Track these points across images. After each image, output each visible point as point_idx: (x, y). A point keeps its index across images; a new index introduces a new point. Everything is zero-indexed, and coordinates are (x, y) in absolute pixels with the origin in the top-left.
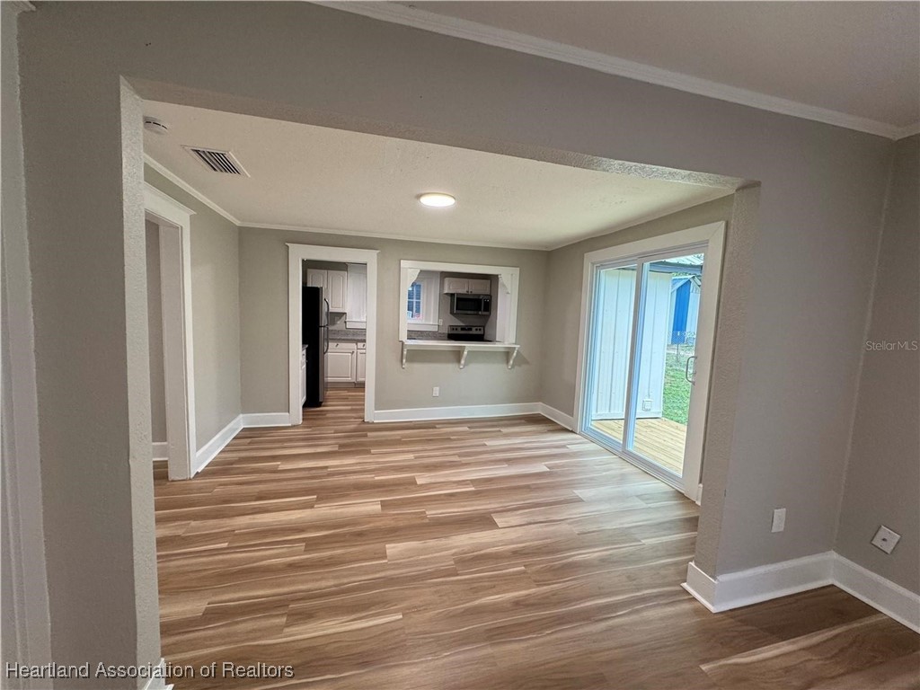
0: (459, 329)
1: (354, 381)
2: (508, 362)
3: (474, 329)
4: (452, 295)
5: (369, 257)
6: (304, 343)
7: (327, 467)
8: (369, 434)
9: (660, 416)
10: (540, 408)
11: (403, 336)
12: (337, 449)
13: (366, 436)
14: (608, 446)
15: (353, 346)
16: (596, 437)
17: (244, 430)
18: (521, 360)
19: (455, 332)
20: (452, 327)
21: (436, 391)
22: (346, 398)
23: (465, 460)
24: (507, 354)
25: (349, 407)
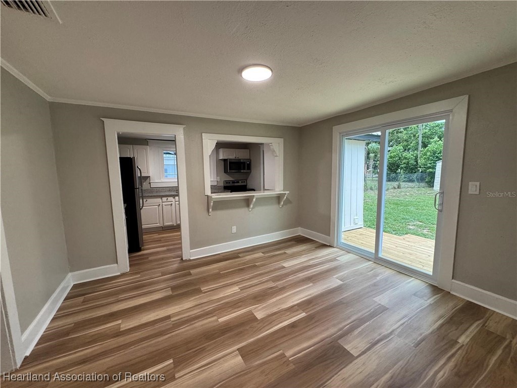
0: (231, 182)
1: (162, 225)
2: (279, 203)
3: (240, 182)
4: (225, 160)
6: (124, 203)
8: (192, 271)
9: (362, 226)
10: (300, 232)
11: (208, 192)
12: (170, 293)
13: (190, 274)
14: (363, 256)
15: (159, 200)
16: (349, 249)
18: (288, 201)
19: (228, 185)
20: (226, 182)
21: (234, 229)
22: (159, 241)
24: (279, 198)
25: (165, 248)
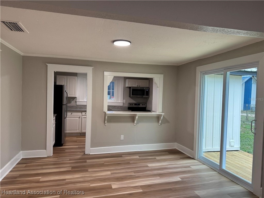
0: (134, 104)
1: (80, 132)
2: (158, 122)
3: (141, 104)
4: (130, 88)
5: (89, 70)
6: (54, 113)
7: (65, 180)
8: (88, 161)
9: (239, 149)
10: (176, 146)
11: (106, 109)
12: (71, 169)
13: (86, 162)
14: (212, 167)
15: (80, 114)
16: (205, 162)
17: (23, 159)
18: (165, 121)
19: (131, 106)
20: (130, 104)
21: (122, 137)
22: (75, 141)
23: (137, 174)
24: (158, 117)
25: (77, 146)
